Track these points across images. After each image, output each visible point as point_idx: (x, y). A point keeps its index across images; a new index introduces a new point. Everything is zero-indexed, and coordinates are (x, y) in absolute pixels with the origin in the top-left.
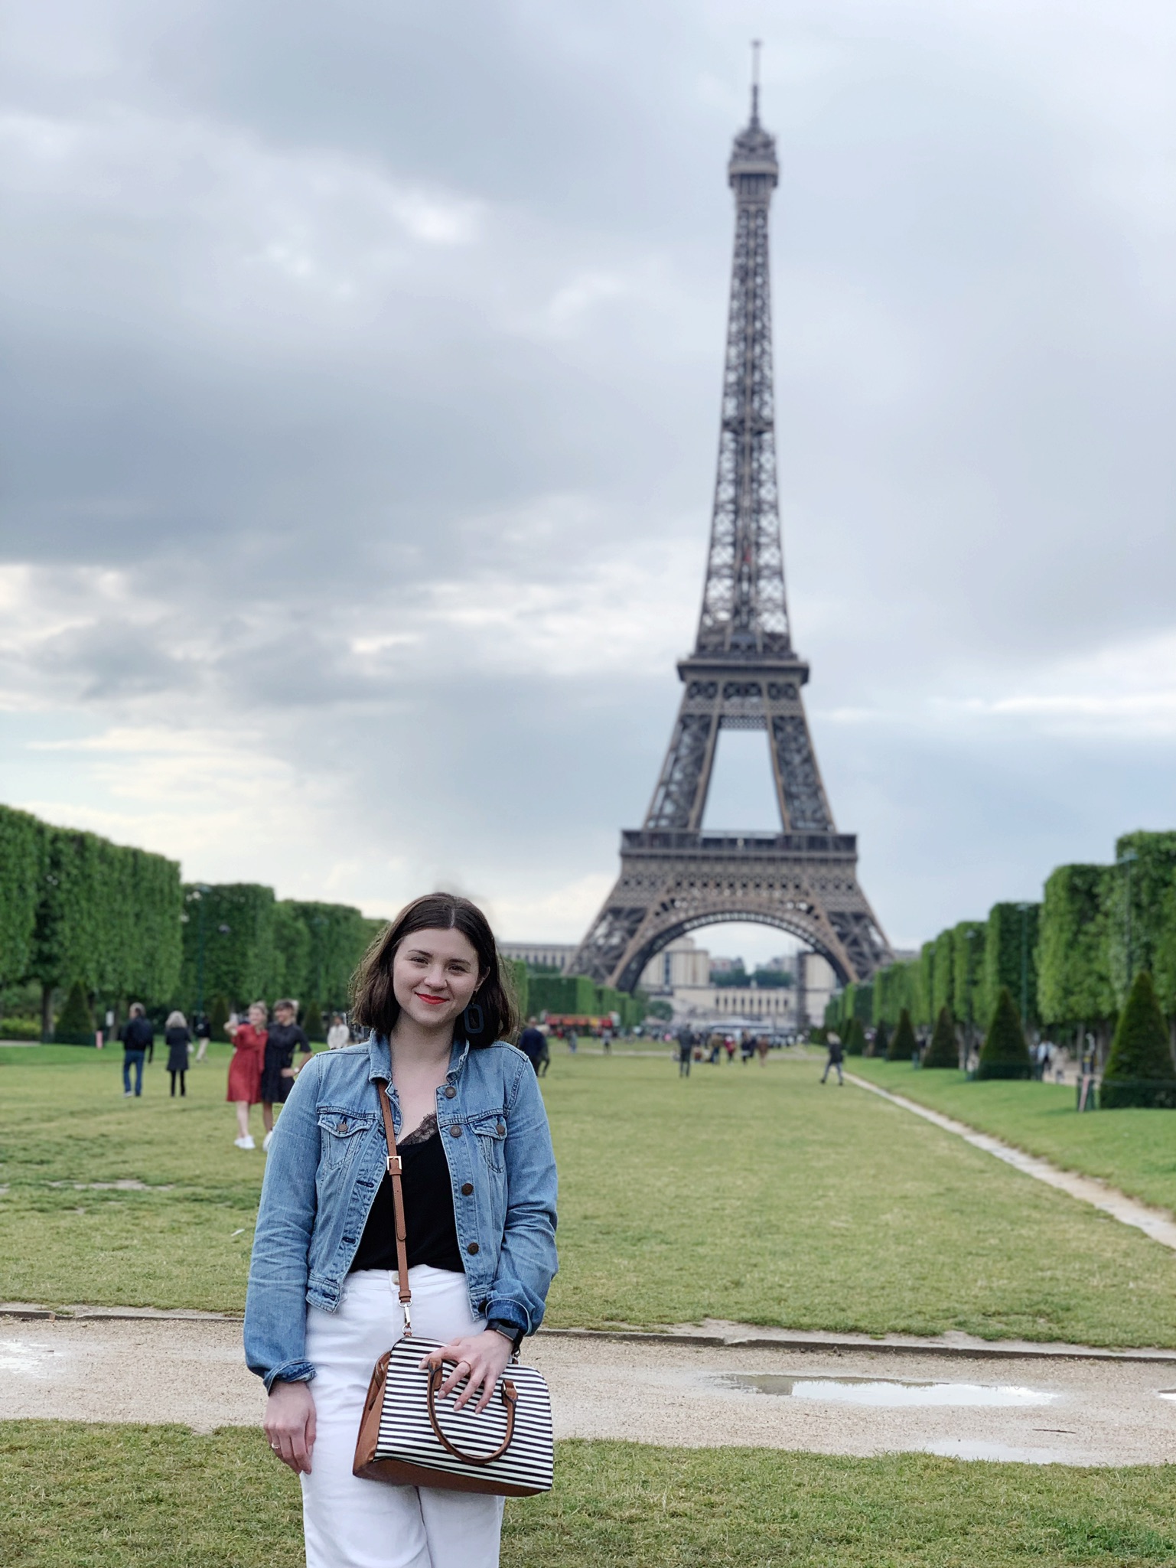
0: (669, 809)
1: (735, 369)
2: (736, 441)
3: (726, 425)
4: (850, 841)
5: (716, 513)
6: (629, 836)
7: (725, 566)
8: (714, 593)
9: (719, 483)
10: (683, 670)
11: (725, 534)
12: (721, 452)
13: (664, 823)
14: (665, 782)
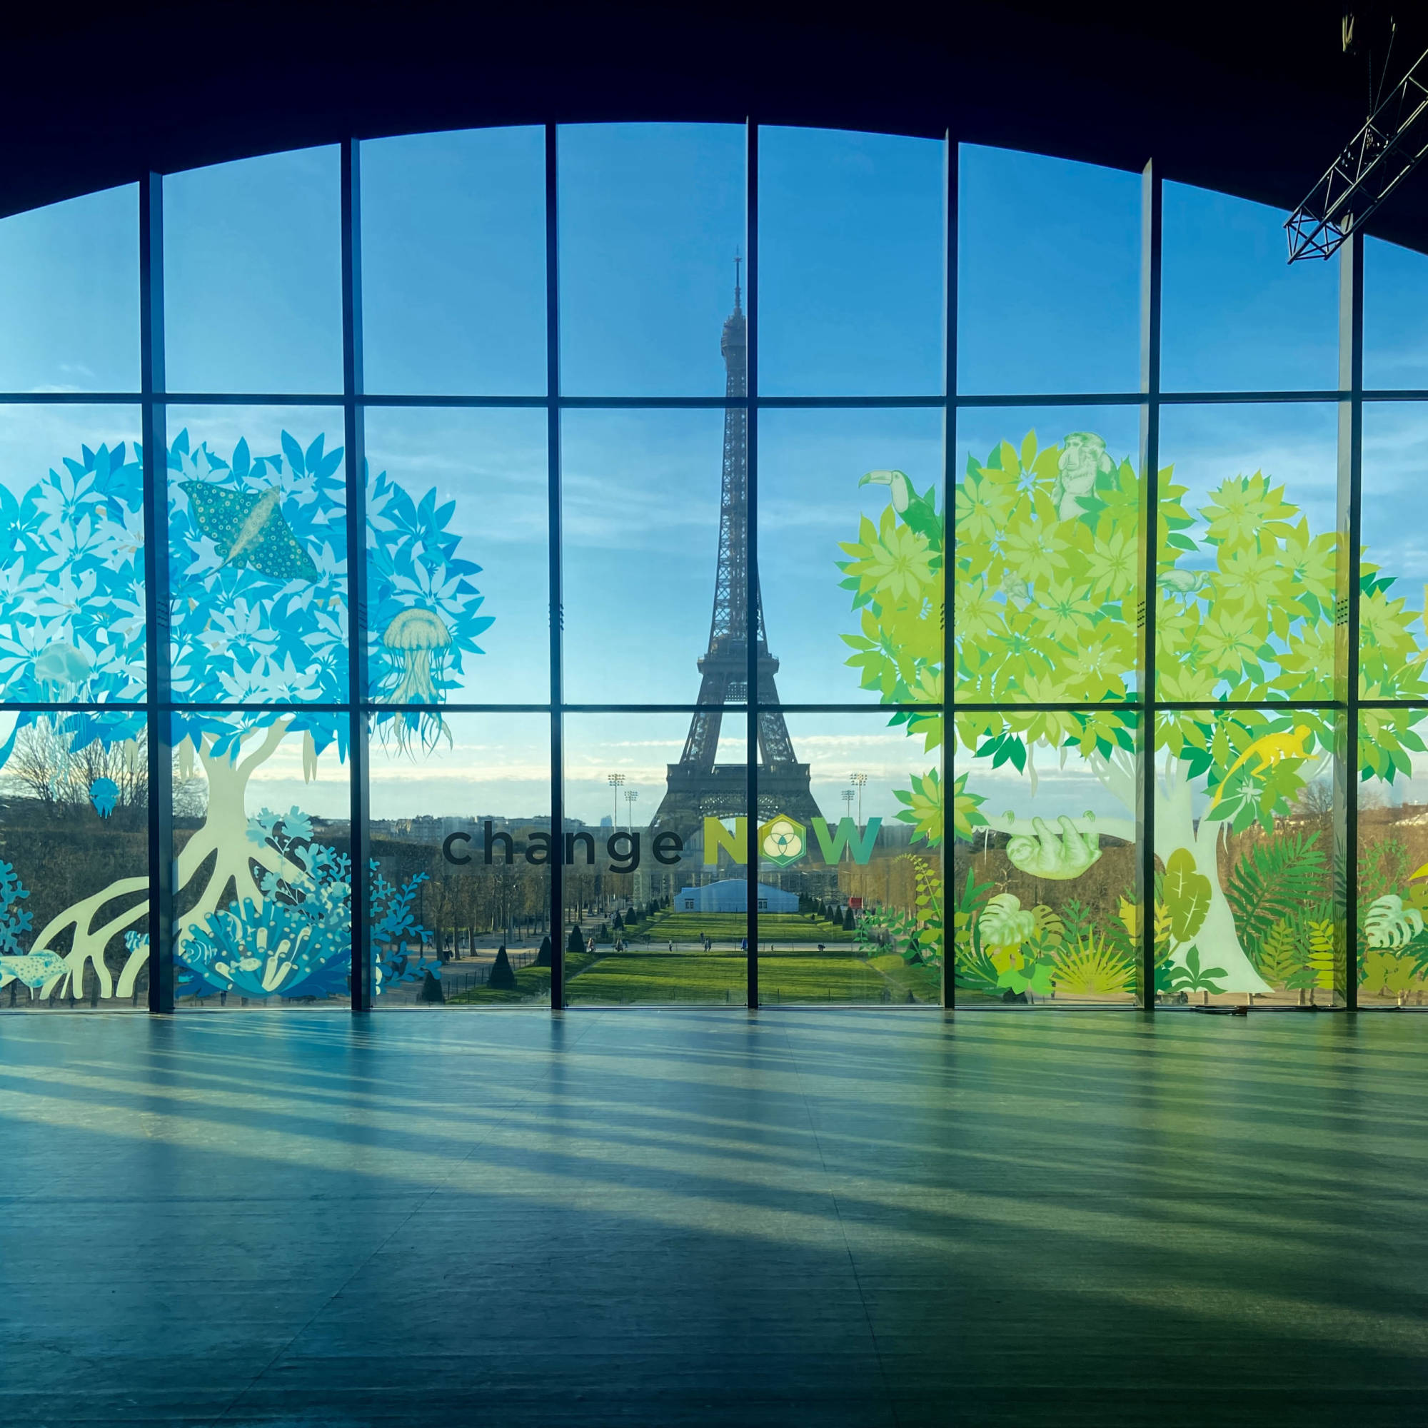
0: (695, 750)
1: (730, 474)
2: (730, 520)
3: (724, 511)
4: (807, 767)
5: (719, 568)
6: (670, 767)
7: (725, 600)
8: (719, 618)
9: (720, 547)
10: (701, 666)
11: (724, 580)
12: (721, 528)
13: (691, 758)
14: (692, 734)
